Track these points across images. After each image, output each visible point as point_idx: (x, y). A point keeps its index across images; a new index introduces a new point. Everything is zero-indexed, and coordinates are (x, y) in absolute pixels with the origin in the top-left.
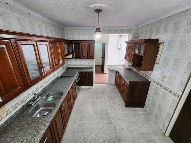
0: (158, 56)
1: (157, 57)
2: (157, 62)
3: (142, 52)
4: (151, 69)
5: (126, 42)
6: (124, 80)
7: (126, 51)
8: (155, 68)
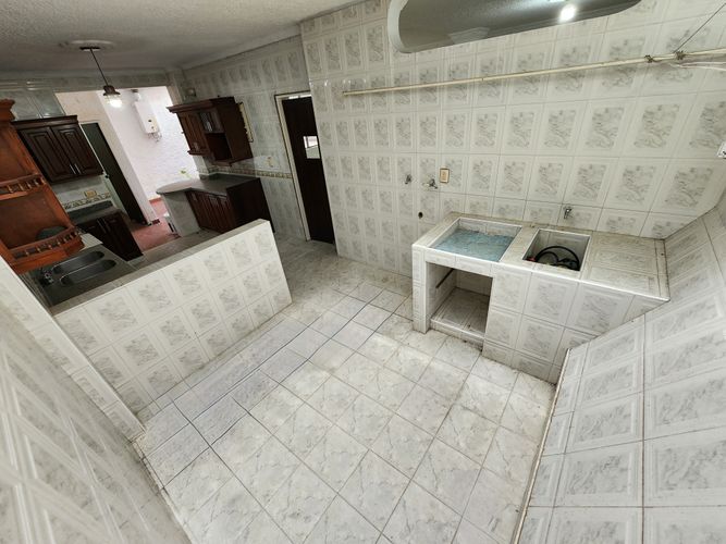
0: (247, 127)
1: (246, 130)
2: (250, 139)
3: (219, 126)
4: (250, 155)
5: (172, 110)
6: (215, 196)
7: (184, 132)
8: (253, 151)
